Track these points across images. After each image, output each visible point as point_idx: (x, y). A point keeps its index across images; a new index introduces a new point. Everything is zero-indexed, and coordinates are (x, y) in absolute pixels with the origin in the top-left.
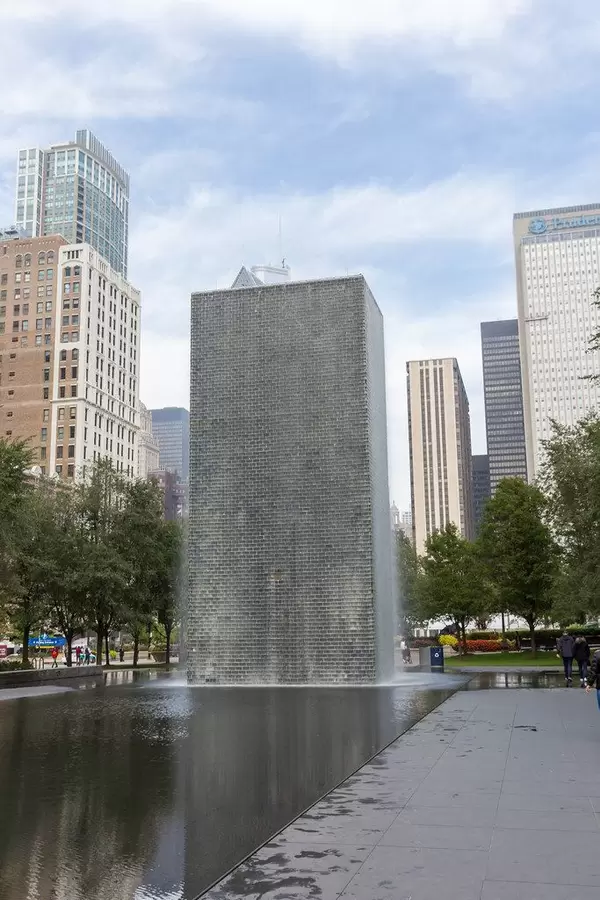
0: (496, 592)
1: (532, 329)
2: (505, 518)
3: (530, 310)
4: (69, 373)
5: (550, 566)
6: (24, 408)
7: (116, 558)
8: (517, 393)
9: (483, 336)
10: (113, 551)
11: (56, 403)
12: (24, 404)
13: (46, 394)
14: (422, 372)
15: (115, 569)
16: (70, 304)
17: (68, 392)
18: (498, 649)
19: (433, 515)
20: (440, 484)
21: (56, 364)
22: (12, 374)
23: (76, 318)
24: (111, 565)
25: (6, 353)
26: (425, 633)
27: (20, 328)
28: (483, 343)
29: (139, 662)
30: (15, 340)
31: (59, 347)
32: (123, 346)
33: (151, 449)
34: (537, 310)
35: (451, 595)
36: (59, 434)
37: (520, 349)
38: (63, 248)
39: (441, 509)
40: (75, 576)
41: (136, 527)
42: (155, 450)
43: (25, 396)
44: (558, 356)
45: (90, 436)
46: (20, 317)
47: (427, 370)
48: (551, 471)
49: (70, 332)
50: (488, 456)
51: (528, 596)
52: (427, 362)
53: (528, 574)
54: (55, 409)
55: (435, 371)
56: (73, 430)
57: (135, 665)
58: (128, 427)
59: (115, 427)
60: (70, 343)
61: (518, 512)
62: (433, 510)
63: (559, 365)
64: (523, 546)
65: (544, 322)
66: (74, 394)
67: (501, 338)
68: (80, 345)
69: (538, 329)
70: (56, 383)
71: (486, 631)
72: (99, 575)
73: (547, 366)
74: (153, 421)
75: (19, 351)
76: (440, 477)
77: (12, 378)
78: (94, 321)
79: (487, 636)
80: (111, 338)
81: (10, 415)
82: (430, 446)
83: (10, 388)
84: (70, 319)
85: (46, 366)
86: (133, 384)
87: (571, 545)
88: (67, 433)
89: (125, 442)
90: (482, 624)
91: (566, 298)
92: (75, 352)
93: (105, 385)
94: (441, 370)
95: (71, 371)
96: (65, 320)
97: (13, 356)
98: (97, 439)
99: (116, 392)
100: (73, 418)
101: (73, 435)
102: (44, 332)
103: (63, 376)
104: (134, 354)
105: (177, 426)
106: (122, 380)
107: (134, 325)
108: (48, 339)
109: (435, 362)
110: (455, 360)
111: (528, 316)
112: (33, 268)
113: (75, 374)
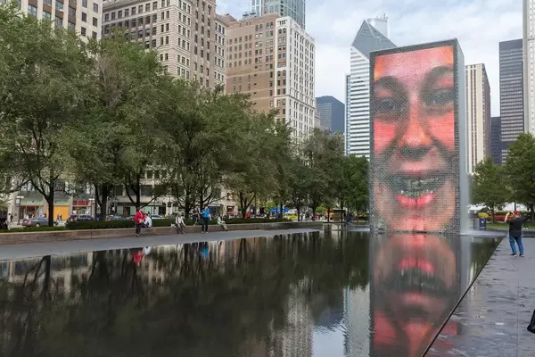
0: (513, 192)
1: (531, 44)
2: (521, 154)
3: (531, 34)
4: (282, 83)
6: (262, 100)
7: (323, 173)
9: (501, 50)
10: (321, 170)
11: (276, 97)
12: (262, 98)
13: (271, 95)
15: (322, 179)
16: (282, 48)
17: (282, 91)
21: (276, 79)
22: (255, 84)
23: (284, 55)
24: (320, 176)
25: (252, 74)
27: (258, 61)
30: (256, 67)
31: (277, 69)
32: (307, 68)
33: (317, 118)
35: (489, 193)
37: (524, 56)
38: (277, 20)
39: (472, 147)
40: (304, 181)
41: (332, 160)
42: (319, 119)
43: (262, 95)
45: (292, 113)
46: (258, 56)
47: (467, 71)
49: (282, 62)
50: (501, 117)
51: (532, 194)
54: (275, 100)
55: (471, 71)
56: (284, 110)
59: (304, 108)
60: (282, 68)
61: (529, 151)
64: (531, 169)
66: (284, 93)
67: (511, 51)
68: (287, 68)
70: (276, 88)
71: (503, 211)
72: (315, 180)
74: (318, 103)
75: (257, 73)
76: (472, 130)
77: (256, 86)
80: (302, 64)
81: (255, 104)
83: (255, 91)
84: (282, 56)
85: (271, 79)
86: (312, 87)
88: (282, 112)
89: (308, 116)
92: (284, 72)
93: (298, 87)
94: (475, 71)
95: (283, 81)
96: (279, 56)
97: (255, 75)
98: (295, 115)
99: (304, 91)
100: (284, 104)
101: (284, 113)
102: (269, 63)
103: (279, 84)
104: (312, 71)
105: (329, 105)
106: (306, 85)
107: (312, 56)
108: (271, 66)
109: (471, 66)
110: (483, 65)
111: (529, 37)
112: (264, 31)
113: (285, 83)
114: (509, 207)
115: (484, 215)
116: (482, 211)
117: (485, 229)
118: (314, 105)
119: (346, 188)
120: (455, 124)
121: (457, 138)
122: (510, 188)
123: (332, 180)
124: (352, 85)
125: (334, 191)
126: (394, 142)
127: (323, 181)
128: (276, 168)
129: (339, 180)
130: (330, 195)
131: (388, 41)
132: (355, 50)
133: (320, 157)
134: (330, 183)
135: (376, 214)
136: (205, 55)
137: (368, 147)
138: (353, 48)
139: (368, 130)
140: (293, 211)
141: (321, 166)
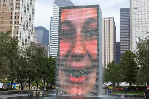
0: (123, 77)
1: (133, 11)
2: (126, 60)
3: (133, 6)
4: (17, 18)
5: (136, 71)
6: (6, 26)
7: (34, 65)
8: (128, 27)
9: (121, 12)
10: (34, 64)
12: (6, 25)
13: (11, 23)
14: (105, 20)
15: (34, 68)
17: (17, 22)
18: (122, 90)
19: (106, 57)
20: (108, 49)
21: (14, 15)
22: (3, 17)
23: (19, 4)
24: (33, 67)
25: (1, 12)
26: (104, 85)
27: (5, 5)
28: (120, 14)
29: (38, 90)
30: (4, 9)
31: (15, 11)
32: (30, 11)
33: (35, 37)
34: (134, 6)
35: (113, 77)
36: (14, 33)
37: (130, 16)
39: (108, 55)
40: (25, 69)
41: (39, 58)
42: (36, 37)
43: (6, 23)
44: (139, 18)
45: (22, 34)
46: (5, 3)
47: (106, 20)
48: (138, 50)
49: (17, 7)
50: (120, 42)
51: (131, 78)
52: (106, 18)
53: (131, 73)
54: (13, 26)
55: (108, 20)
56: (17, 32)
57: (37, 91)
58: (31, 32)
59: (28, 32)
60: (17, 10)
61: (129, 58)
62: (106, 55)
63: (139, 20)
64: (130, 66)
65: (136, 9)
66: (18, 23)
67: (125, 13)
68: (20, 11)
69: (134, 11)
70: (14, 20)
71: (119, 86)
72: (30, 69)
73: (136, 21)
74: (35, 30)
75: (4, 11)
76: (108, 47)
77: (3, 18)
78: (24, 5)
79: (120, 87)
80: (28, 9)
81: (2, 27)
82: (106, 40)
83: (2, 21)
84: (18, 4)
85: (11, 16)
86: (33, 20)
87: (142, 67)
88: (16, 33)
89: (30, 36)
90: (118, 84)
91: (142, 3)
92: (19, 12)
93: (26, 21)
94: (110, 20)
95: (17, 17)
96: (16, 4)
97: (3, 13)
98: (23, 35)
99: (28, 23)
100: (18, 29)
101: (17, 33)
102: (11, 7)
104: (33, 13)
105: (42, 31)
106: (30, 20)
107: (33, 6)
108: (12, 9)
109: (108, 18)
110: (113, 18)
111: (132, 8)
113: (18, 18)
114: (122, 84)
115: (111, 88)
116: (110, 85)
117: (110, 94)
118: (33, 31)
119: (47, 73)
120: (97, 44)
121: (98, 51)
122: (122, 75)
123: (39, 69)
124: (53, 22)
125: (40, 74)
126: (69, 51)
127: (35, 70)
128: (9, 62)
129: (43, 69)
130: (38, 77)
131: (71, 3)
132: (55, 5)
133: (34, 57)
134: (38, 70)
135: (59, 86)
137: (57, 53)
138: (54, 4)
139: (57, 45)
140: (19, 85)
141: (34, 61)
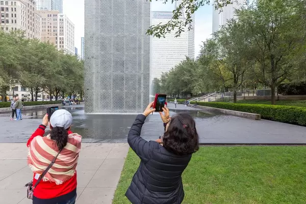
4: (62, 42)
11: (59, 48)
16: (62, 27)
17: (62, 46)
21: (59, 40)
25: (46, 36)
31: (59, 37)
38: (59, 14)
49: (61, 34)
70: (59, 45)
75: (49, 36)
78: (66, 31)
80: (70, 35)
85: (56, 40)
92: (63, 38)
93: (69, 45)
96: (60, 30)
102: (55, 33)
103: (60, 43)
104: (74, 38)
107: (74, 32)
108: (56, 34)
112: (52, 18)
136: (32, 30)
